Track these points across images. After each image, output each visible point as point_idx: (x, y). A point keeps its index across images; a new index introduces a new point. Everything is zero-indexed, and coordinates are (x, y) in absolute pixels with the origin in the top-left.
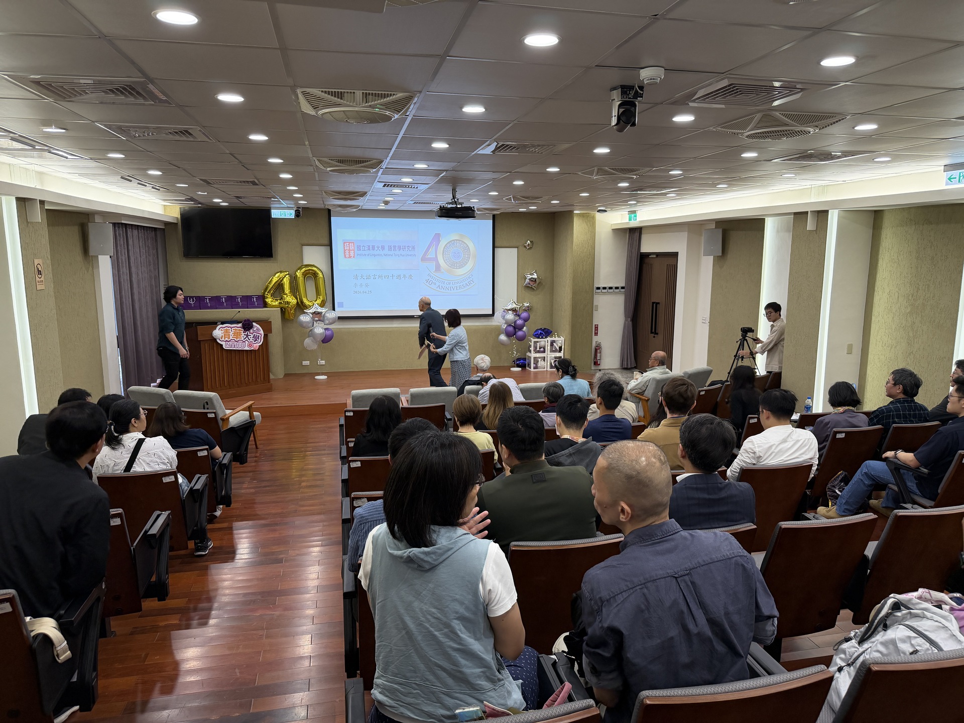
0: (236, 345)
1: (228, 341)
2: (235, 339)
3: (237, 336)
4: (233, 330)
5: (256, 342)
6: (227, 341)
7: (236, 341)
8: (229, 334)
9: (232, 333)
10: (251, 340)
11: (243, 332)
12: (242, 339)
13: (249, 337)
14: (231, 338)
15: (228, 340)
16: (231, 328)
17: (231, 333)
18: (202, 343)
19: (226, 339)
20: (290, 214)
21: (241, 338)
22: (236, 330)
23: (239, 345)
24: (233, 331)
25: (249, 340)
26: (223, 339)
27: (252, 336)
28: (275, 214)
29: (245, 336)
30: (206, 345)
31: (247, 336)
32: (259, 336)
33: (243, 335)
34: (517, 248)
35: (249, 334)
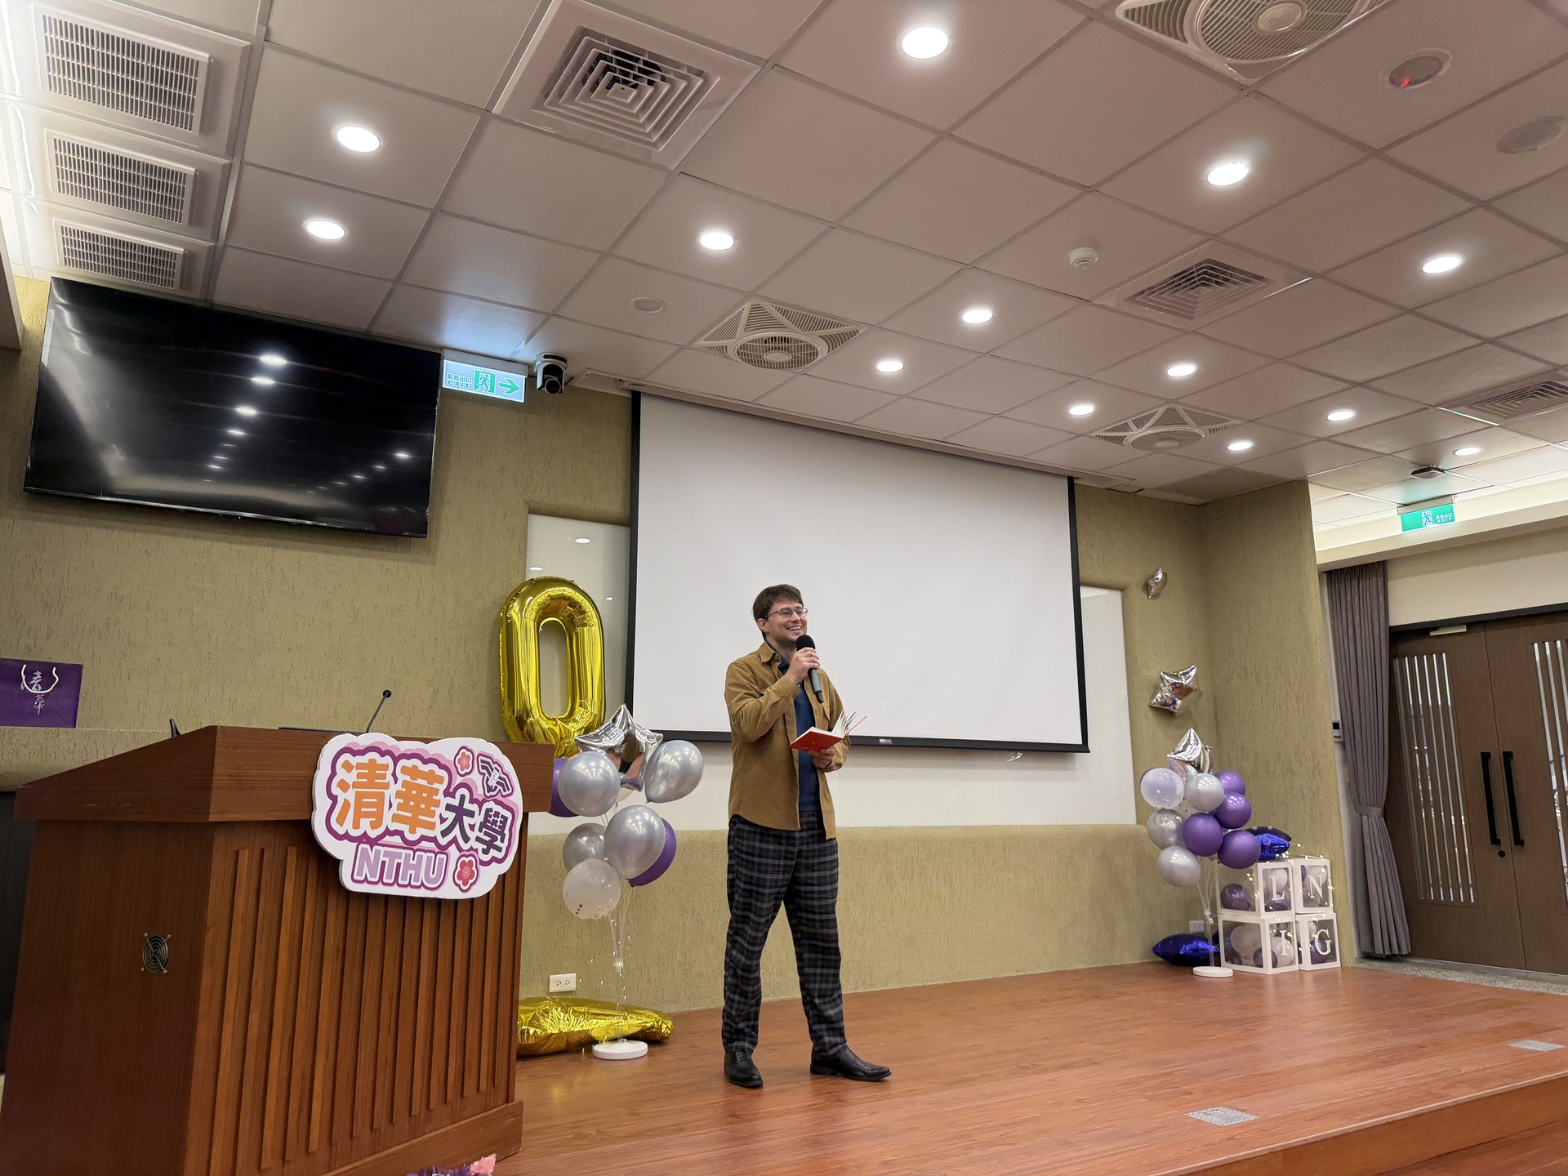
0: (408, 867)
1: (373, 842)
2: (405, 828)
3: (416, 811)
4: (405, 770)
5: (493, 853)
6: (364, 838)
7: (410, 845)
8: (381, 797)
9: (394, 788)
10: (473, 843)
11: (447, 793)
12: (436, 833)
13: (467, 820)
14: (388, 822)
15: (373, 834)
16: (396, 760)
17: (390, 793)
18: (219, 840)
19: (365, 825)
20: (510, 387)
21: (432, 826)
22: (413, 772)
23: (417, 868)
24: (401, 777)
25: (466, 839)
26: (347, 827)
27: (478, 819)
28: (455, 376)
29: (451, 816)
30: (244, 856)
31: (460, 812)
32: (506, 819)
33: (441, 810)
34: (1122, 590)
35: (467, 806)
